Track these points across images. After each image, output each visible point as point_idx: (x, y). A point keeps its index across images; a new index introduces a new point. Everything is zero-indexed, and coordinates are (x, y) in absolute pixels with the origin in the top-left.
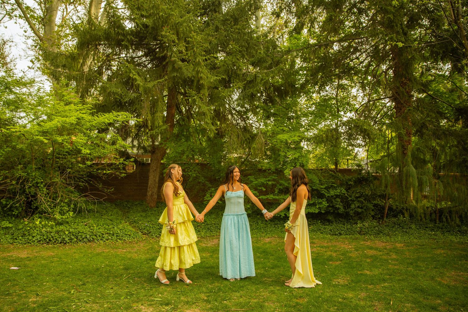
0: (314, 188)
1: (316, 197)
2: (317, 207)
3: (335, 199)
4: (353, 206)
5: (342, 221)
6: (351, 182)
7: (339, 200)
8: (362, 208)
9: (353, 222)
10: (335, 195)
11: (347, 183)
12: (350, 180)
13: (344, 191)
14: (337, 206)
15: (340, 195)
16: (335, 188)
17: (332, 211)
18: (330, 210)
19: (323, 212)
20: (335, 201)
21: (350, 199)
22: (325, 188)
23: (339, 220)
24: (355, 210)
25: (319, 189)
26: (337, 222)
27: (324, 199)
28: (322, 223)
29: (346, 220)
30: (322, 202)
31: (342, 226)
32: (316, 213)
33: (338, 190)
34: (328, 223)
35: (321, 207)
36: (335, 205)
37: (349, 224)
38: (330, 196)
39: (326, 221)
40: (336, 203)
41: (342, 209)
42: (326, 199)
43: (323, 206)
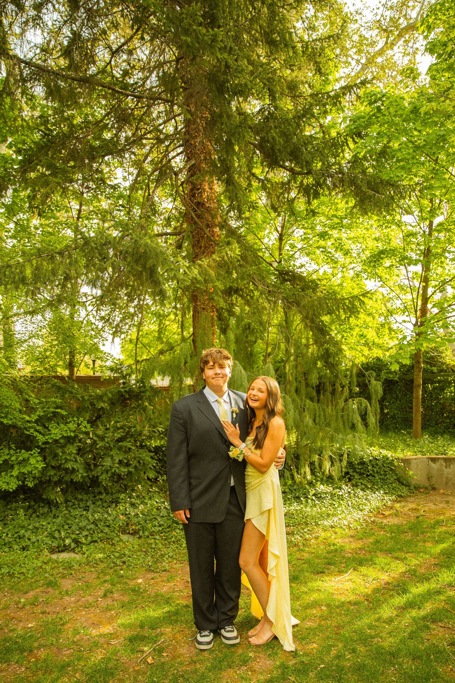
1: (13, 446)
2: (15, 473)
3: (63, 446)
4: (107, 462)
5: (82, 500)
6: (104, 402)
7: (72, 449)
8: (128, 465)
9: (109, 498)
10: (63, 437)
11: (92, 404)
12: (100, 398)
13: (85, 426)
14: (69, 465)
15: (76, 436)
16: (64, 420)
17: (56, 479)
18: (50, 477)
19: (30, 485)
20: (64, 452)
21: (100, 444)
22: (36, 422)
23: (76, 498)
24: (113, 471)
25: (19, 423)
26: (71, 504)
27: (34, 451)
28: (30, 511)
29: (91, 495)
30: (28, 459)
31: (81, 513)
32: (11, 490)
33: (71, 424)
34: (46, 510)
35: (26, 472)
36: (63, 462)
37: (99, 505)
38: (50, 441)
39: (42, 505)
40: (66, 458)
41: (81, 471)
42: (39, 451)
43: (30, 470)
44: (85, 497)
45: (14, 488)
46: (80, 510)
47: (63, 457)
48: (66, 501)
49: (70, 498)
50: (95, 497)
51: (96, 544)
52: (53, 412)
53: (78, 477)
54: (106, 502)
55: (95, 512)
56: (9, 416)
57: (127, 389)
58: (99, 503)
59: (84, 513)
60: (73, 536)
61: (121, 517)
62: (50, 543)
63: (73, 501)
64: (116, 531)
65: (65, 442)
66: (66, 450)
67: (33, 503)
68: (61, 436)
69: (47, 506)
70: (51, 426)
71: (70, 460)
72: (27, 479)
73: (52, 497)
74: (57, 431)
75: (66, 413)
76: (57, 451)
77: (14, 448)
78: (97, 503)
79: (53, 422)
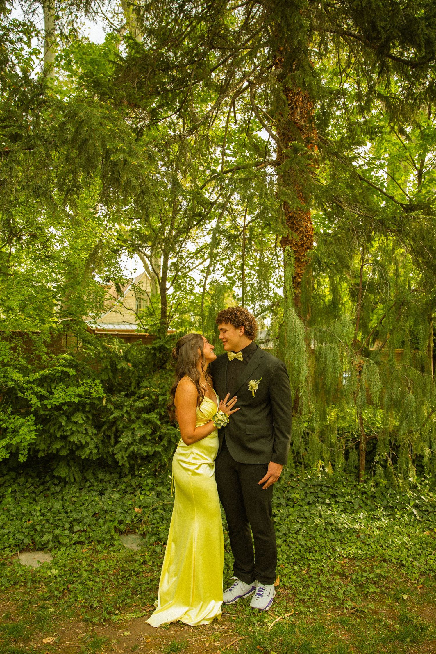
1: (9, 410)
3: (69, 415)
4: (125, 439)
5: (102, 481)
7: (79, 418)
10: (65, 403)
11: (113, 364)
12: (123, 356)
13: (98, 390)
14: (75, 439)
18: (58, 451)
19: (23, 458)
20: (69, 421)
21: (117, 413)
23: (96, 479)
24: (131, 449)
25: (11, 384)
26: (88, 484)
27: (28, 418)
28: (41, 488)
29: (115, 476)
30: (20, 428)
31: (92, 499)
33: (82, 387)
34: (58, 489)
35: (15, 443)
36: (69, 433)
37: (121, 489)
38: (49, 407)
39: (56, 482)
40: (71, 429)
42: (34, 418)
43: (19, 441)
44: (107, 477)
46: (94, 493)
47: (68, 428)
48: (85, 480)
50: (120, 477)
51: (79, 547)
52: (63, 372)
53: (85, 454)
54: (131, 485)
55: (109, 498)
57: (156, 346)
58: (123, 487)
59: (97, 499)
60: (57, 532)
61: (136, 510)
62: (21, 537)
63: (92, 481)
64: (113, 531)
65: (71, 409)
66: (74, 419)
67: (47, 479)
68: (63, 401)
69: (62, 484)
70: (57, 388)
71: (78, 432)
72: (22, 452)
73: (63, 475)
74: (61, 395)
75: (75, 373)
76: (60, 420)
77: (9, 412)
78: (120, 487)
79: (61, 383)
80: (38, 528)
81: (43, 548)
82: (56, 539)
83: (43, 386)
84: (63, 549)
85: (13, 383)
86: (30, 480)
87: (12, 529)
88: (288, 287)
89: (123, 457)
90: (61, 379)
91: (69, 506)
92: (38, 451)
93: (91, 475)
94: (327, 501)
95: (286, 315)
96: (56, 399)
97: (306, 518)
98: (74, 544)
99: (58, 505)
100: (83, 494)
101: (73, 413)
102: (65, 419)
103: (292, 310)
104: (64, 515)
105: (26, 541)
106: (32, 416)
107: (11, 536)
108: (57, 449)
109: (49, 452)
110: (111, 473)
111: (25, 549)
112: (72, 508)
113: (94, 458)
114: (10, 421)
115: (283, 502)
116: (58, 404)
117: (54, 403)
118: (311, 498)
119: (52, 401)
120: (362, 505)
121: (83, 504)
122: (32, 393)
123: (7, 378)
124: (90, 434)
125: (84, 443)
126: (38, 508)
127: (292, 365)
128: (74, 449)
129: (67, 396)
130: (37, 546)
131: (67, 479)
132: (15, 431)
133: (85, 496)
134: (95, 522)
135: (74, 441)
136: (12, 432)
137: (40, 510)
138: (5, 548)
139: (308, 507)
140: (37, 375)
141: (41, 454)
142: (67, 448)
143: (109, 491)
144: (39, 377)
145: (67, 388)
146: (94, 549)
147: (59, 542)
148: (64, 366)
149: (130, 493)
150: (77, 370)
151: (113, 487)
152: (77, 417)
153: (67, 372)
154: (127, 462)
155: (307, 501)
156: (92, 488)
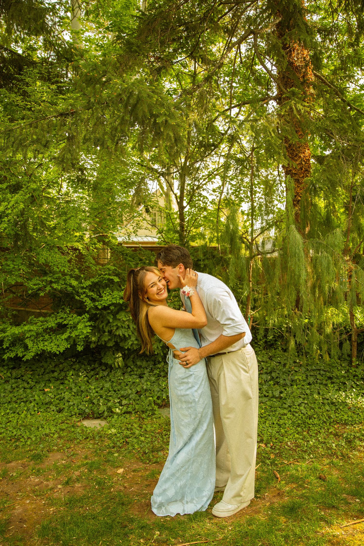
0: (55, 286)
3: (115, 314)
5: (140, 367)
7: (123, 316)
10: (113, 304)
14: (120, 332)
19: (81, 348)
20: (115, 318)
23: (136, 366)
25: (69, 289)
26: (129, 369)
27: (84, 316)
28: (92, 373)
29: (151, 363)
30: (78, 324)
31: (134, 381)
32: (58, 353)
34: (106, 373)
35: (74, 336)
36: (115, 328)
38: (100, 307)
39: (104, 368)
40: (117, 325)
41: (133, 339)
42: (88, 316)
43: (77, 334)
44: (144, 364)
45: (62, 351)
46: (135, 377)
47: (115, 324)
48: (126, 366)
49: (130, 363)
50: (155, 364)
51: (128, 415)
52: (109, 280)
53: (128, 345)
54: (164, 371)
55: (148, 380)
56: (61, 282)
58: (157, 372)
59: (137, 381)
62: (84, 408)
63: (132, 367)
64: (153, 404)
65: (116, 309)
66: (118, 317)
67: (97, 365)
68: (110, 303)
69: (108, 370)
70: (105, 292)
71: (122, 327)
72: (79, 343)
73: (110, 362)
74: (108, 297)
75: (118, 280)
76: (108, 318)
77: (68, 312)
78: (155, 372)
79: (108, 289)
80: (95, 401)
81: (99, 416)
82: (110, 409)
83: (93, 291)
84: (116, 417)
85: (71, 288)
86: (83, 366)
87: (76, 402)
88: (290, 208)
89: (158, 347)
90: (107, 286)
91: (116, 386)
92: (91, 342)
93: (131, 363)
94: (324, 382)
95: (289, 231)
96: (104, 300)
97: (307, 394)
98: (124, 413)
99: (108, 385)
100: (126, 377)
101: (117, 313)
102: (112, 317)
103: (293, 227)
104: (113, 392)
105: (87, 411)
106: (86, 314)
107: (75, 407)
108: (105, 341)
109: (99, 344)
110: (147, 361)
111: (87, 417)
112: (119, 387)
113: (135, 348)
114: (69, 319)
115: (288, 383)
116: (106, 305)
117: (103, 304)
118: (311, 380)
119: (102, 303)
120: (354, 386)
121: (127, 385)
122: (86, 297)
123: (66, 284)
124: (132, 329)
125: (127, 336)
126: (93, 387)
127: (293, 271)
128: (119, 341)
129: (113, 298)
130: (95, 415)
131: (113, 366)
132: (75, 327)
133: (129, 379)
134: (138, 398)
135: (119, 335)
136: (71, 328)
137: (95, 389)
138: (72, 416)
139: (308, 387)
140: (88, 283)
141: (92, 346)
142: (113, 340)
143: (147, 374)
144: (90, 284)
145: (113, 292)
146: (140, 417)
147: (112, 412)
148: (109, 275)
149: (164, 377)
150: (119, 278)
151: (149, 372)
152: (121, 315)
153: (112, 279)
154: (161, 352)
155: (308, 381)
156: (132, 373)
